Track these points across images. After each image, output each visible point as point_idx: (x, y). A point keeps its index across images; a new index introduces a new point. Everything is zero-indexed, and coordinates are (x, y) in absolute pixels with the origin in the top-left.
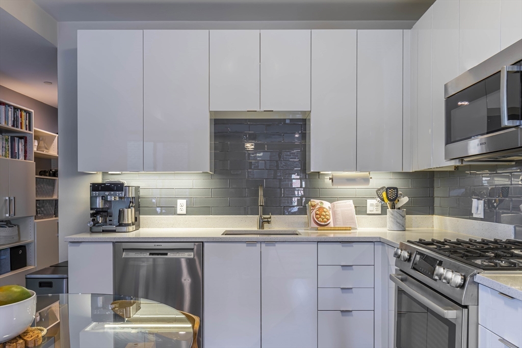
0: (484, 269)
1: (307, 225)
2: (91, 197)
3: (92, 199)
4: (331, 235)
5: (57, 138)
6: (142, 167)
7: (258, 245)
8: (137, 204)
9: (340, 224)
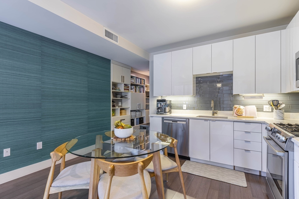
0: (296, 136)
2: (157, 104)
4: (244, 119)
7: (209, 121)
8: (170, 106)
9: (248, 115)
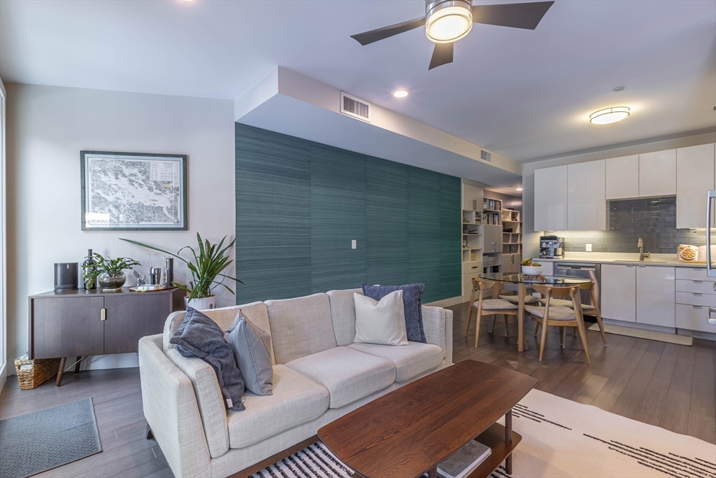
1: (677, 259)
3: (541, 243)
5: (510, 214)
6: (567, 228)
7: (634, 267)
8: (563, 246)
9: (703, 259)
